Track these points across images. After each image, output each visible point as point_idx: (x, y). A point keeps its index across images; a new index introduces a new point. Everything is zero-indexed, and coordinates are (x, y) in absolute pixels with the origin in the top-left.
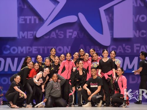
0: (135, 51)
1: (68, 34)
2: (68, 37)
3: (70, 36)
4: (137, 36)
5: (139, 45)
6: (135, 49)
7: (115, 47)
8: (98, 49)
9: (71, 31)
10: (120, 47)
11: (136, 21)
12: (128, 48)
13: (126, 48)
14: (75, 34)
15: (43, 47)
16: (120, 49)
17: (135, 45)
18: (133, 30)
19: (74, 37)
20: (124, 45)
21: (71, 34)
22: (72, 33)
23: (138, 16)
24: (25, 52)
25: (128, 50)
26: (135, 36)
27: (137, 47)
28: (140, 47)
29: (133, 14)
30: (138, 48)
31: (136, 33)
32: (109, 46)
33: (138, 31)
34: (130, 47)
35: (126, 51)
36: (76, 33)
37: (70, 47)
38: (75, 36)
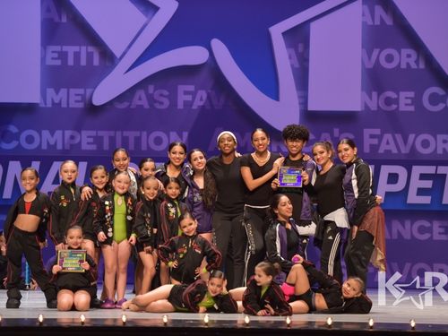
0: (367, 150)
1: (182, 99)
2: (180, 106)
3: (188, 104)
4: (373, 107)
5: (377, 132)
6: (368, 143)
7: (312, 137)
9: (191, 88)
10: (326, 135)
11: (370, 66)
14: (201, 99)
15: (112, 133)
17: (367, 132)
18: (362, 90)
19: (199, 106)
20: (336, 132)
21: (189, 98)
22: (194, 94)
23: (376, 52)
24: (59, 147)
26: (366, 106)
27: (372, 136)
28: (380, 138)
29: (363, 47)
30: (375, 141)
31: (370, 97)
33: (374, 94)
34: (352, 136)
36: (203, 94)
37: (185, 135)
38: (202, 103)
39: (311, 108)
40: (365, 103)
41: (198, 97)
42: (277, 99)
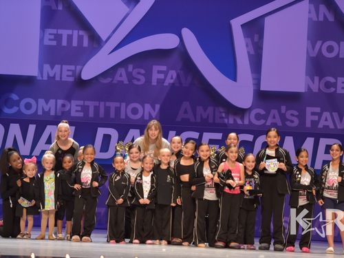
0: (308, 125)
1: (156, 76)
2: (154, 83)
3: (160, 82)
4: (315, 89)
5: (318, 110)
6: (309, 118)
7: (263, 112)
8: (224, 115)
9: (164, 68)
10: (274, 112)
11: (314, 55)
12: (292, 115)
13: (288, 116)
14: (172, 78)
15: (97, 103)
16: (274, 117)
17: (309, 110)
18: (306, 75)
19: (169, 84)
20: (283, 108)
21: (162, 76)
22: (166, 73)
23: (319, 43)
24: (52, 113)
25: (292, 122)
26: (309, 89)
27: (313, 114)
28: (320, 115)
29: (308, 39)
30: (316, 118)
31: (313, 81)
32: (249, 110)
33: (316, 79)
34: (296, 113)
35: (288, 123)
36: (173, 73)
37: (158, 107)
38: (172, 81)
39: (262, 89)
40: (309, 86)
41: (169, 76)
42: (235, 79)
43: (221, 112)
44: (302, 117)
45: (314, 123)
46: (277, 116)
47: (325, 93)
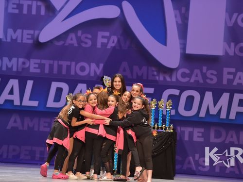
0: (225, 82)
1: (100, 41)
2: (99, 46)
3: (104, 45)
4: (231, 53)
5: (233, 70)
6: (226, 77)
7: (187, 71)
8: (155, 73)
9: (107, 34)
10: (197, 71)
11: (231, 24)
12: (212, 74)
13: (208, 75)
14: (113, 42)
15: (51, 62)
16: (197, 76)
17: (226, 70)
18: (224, 41)
19: (111, 47)
20: (205, 68)
21: (105, 41)
22: (109, 38)
23: (235, 15)
24: (15, 69)
25: (211, 79)
26: (226, 53)
27: (229, 73)
28: (235, 74)
29: (226, 11)
30: (231, 77)
31: (230, 47)
32: (176, 69)
33: (232, 44)
34: (215, 72)
35: (208, 81)
36: (115, 38)
37: (101, 66)
38: (113, 45)
39: (188, 52)
40: (226, 50)
41: (111, 40)
42: (165, 44)
43: (153, 71)
44: (220, 76)
45: (230, 81)
46: (199, 75)
47: (240, 57)
